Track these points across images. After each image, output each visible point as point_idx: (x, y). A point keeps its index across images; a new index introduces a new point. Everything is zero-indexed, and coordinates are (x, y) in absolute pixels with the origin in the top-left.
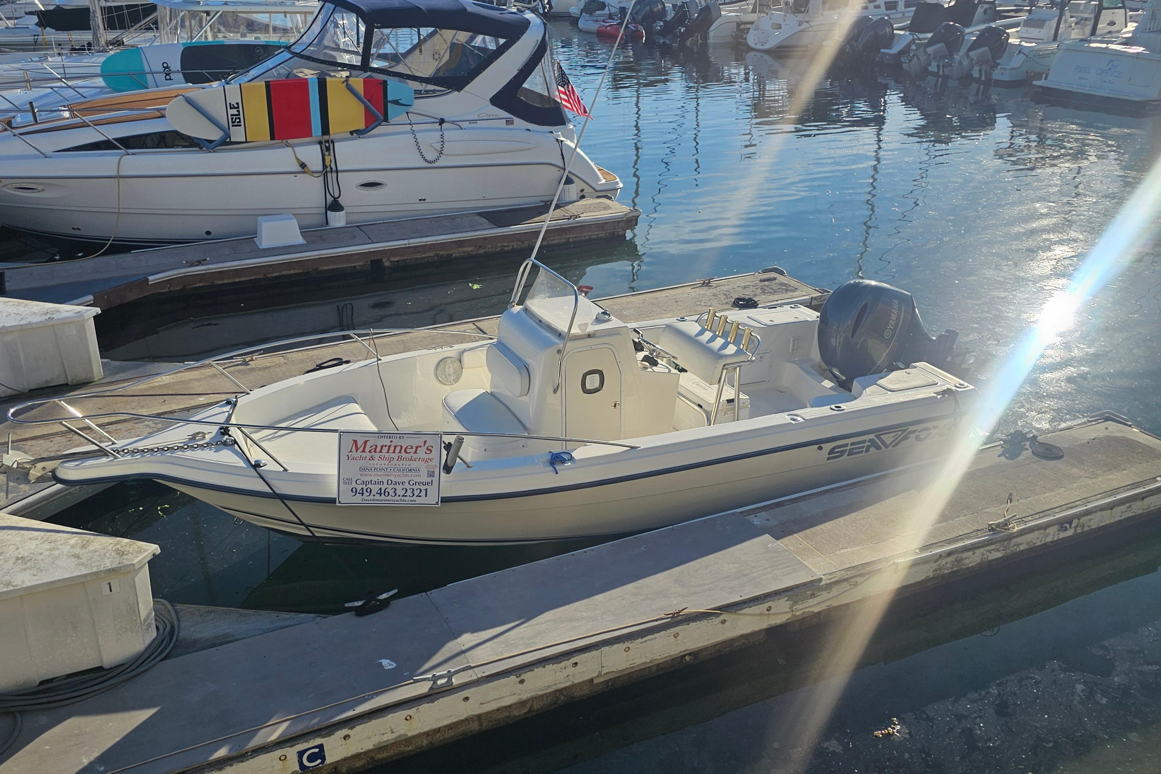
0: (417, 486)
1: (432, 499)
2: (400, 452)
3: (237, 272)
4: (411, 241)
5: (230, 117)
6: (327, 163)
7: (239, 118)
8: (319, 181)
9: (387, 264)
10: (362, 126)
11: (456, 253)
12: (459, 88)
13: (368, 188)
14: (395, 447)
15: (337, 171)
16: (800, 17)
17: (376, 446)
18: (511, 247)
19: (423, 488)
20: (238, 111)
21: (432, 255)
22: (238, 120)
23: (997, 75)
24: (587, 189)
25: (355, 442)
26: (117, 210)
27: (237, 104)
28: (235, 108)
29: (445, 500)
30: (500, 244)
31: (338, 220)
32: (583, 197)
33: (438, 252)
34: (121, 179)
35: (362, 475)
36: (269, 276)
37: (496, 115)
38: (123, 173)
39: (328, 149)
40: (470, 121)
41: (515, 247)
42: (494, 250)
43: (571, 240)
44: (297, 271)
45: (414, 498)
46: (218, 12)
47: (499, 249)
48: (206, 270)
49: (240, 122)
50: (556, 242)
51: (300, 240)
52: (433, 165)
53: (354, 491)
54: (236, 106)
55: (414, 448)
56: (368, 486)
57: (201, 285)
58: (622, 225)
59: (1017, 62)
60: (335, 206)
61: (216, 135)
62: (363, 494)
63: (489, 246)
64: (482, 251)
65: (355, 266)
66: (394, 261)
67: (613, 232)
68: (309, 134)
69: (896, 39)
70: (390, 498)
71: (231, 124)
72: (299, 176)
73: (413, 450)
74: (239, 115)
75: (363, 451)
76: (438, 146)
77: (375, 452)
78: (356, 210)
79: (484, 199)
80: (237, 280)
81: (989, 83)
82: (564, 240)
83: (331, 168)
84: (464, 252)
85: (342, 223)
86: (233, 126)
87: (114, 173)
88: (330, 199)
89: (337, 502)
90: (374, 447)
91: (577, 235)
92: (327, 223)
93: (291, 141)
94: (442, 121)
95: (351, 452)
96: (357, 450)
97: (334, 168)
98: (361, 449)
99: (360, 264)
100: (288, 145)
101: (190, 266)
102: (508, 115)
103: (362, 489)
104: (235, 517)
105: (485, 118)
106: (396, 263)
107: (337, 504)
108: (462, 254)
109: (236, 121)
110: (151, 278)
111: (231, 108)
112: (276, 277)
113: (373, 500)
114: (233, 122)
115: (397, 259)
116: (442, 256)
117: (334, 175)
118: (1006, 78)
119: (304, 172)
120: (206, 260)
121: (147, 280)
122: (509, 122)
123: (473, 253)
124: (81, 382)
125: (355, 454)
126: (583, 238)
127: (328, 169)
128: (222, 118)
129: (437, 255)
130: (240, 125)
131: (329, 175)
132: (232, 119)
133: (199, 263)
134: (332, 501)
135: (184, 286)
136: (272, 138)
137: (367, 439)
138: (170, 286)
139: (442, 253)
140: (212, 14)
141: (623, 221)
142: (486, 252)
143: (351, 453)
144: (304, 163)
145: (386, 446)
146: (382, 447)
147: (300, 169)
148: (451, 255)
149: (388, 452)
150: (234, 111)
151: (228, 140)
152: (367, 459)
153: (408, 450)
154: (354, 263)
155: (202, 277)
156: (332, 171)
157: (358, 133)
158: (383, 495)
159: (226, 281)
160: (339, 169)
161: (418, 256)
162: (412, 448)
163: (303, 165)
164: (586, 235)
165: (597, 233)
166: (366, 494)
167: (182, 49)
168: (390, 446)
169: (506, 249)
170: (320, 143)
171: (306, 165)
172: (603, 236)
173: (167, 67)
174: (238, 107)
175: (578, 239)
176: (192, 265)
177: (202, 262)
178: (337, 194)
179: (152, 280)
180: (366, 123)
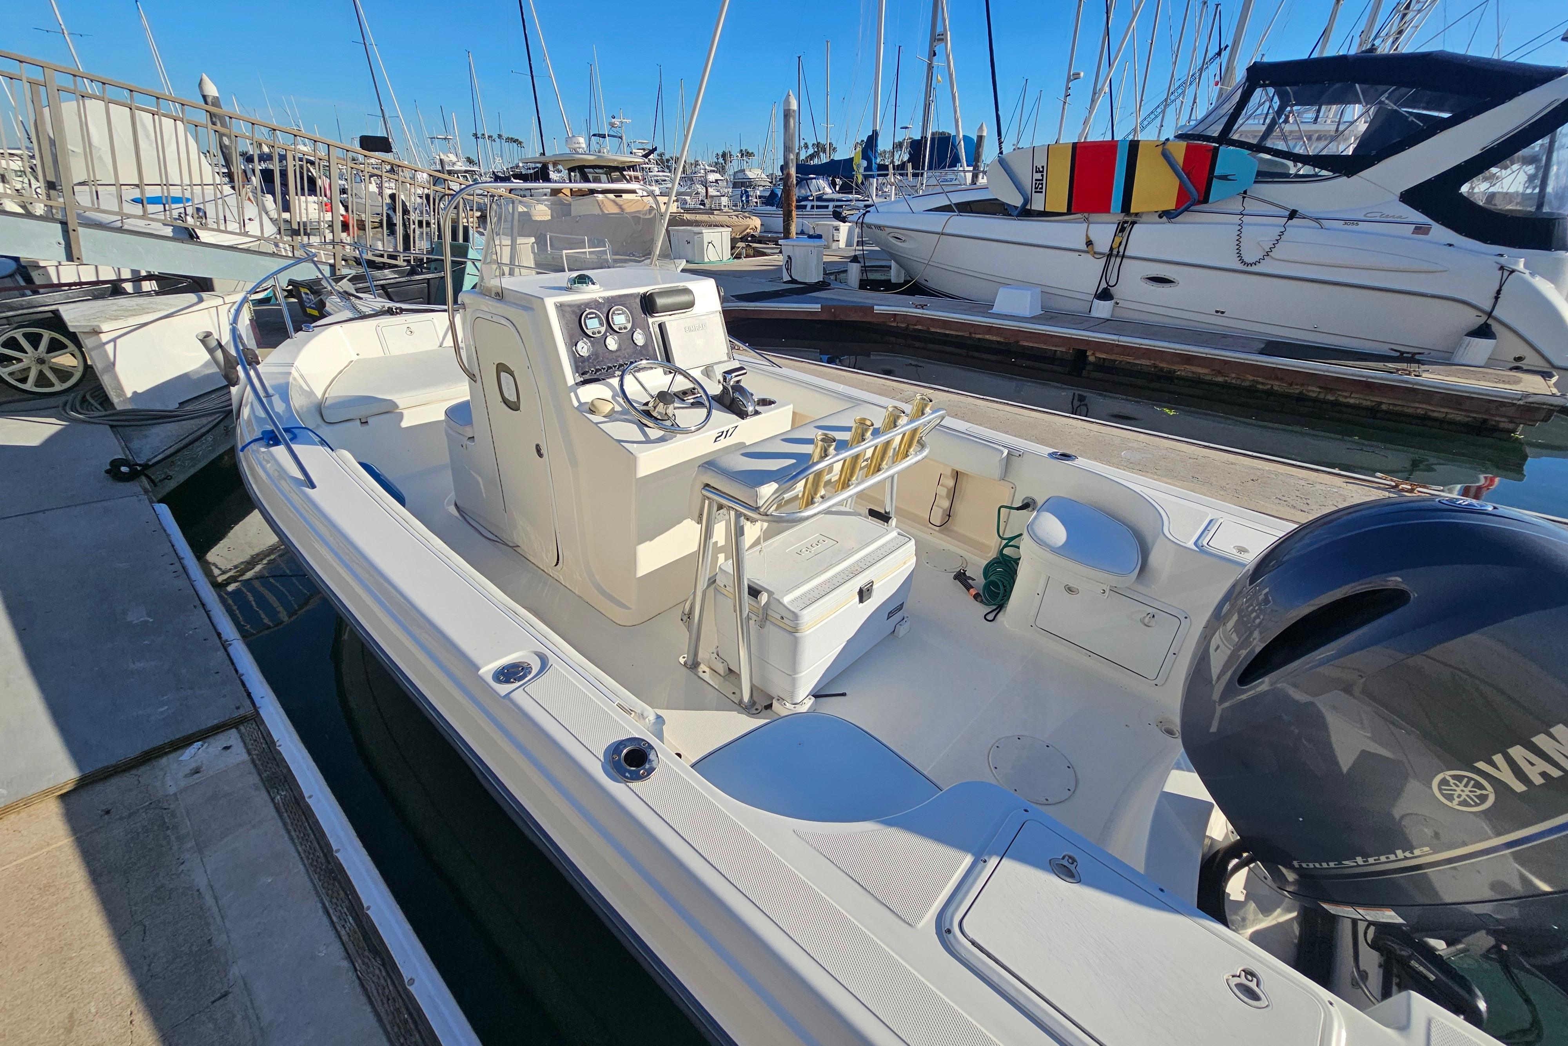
3: (945, 323)
4: (1122, 338)
5: (1034, 182)
6: (1117, 245)
7: (1042, 184)
8: (1100, 264)
9: (1091, 359)
10: (1171, 205)
11: (1183, 370)
12: (1349, 171)
13: (1155, 284)
15: (1123, 257)
18: (1269, 387)
20: (1042, 176)
21: (1148, 364)
22: (1040, 186)
27: (1043, 167)
28: (1040, 172)
30: (1251, 378)
31: (1100, 310)
32: (1513, 368)
33: (1157, 363)
36: (973, 335)
37: (1400, 217)
39: (1124, 230)
40: (1346, 221)
41: (1275, 388)
42: (1239, 382)
43: (1384, 407)
44: (999, 339)
47: (1247, 384)
49: (1041, 188)
50: (1352, 401)
52: (1249, 269)
54: (1041, 170)
57: (920, 327)
58: (1511, 412)
60: (1105, 295)
61: (1017, 201)
63: (1234, 375)
64: (1220, 379)
65: (1056, 351)
66: (1100, 358)
67: (1485, 421)
71: (1034, 190)
72: (1081, 255)
74: (1042, 180)
76: (1268, 245)
78: (1128, 304)
80: (948, 332)
82: (1369, 403)
83: (1118, 252)
84: (1193, 372)
86: (1035, 192)
88: (1104, 285)
91: (1400, 403)
93: (1087, 216)
94: (1296, 214)
97: (1121, 253)
99: (1060, 349)
100: (1087, 221)
102: (1420, 218)
105: (1378, 219)
106: (1102, 361)
108: (1190, 375)
109: (1038, 187)
110: (876, 307)
111: (1037, 172)
112: (979, 339)
114: (1035, 188)
115: (1104, 356)
116: (1162, 369)
117: (1119, 260)
119: (1088, 252)
120: (928, 305)
121: (873, 308)
122: (1420, 229)
123: (1209, 378)
126: (1410, 411)
127: (1115, 253)
128: (1027, 183)
129: (1156, 367)
130: (1041, 192)
131: (1113, 259)
132: (1036, 184)
133: (922, 307)
136: (1069, 211)
138: (894, 320)
139: (1162, 365)
141: (1515, 404)
142: (1226, 382)
144: (1091, 241)
147: (1085, 247)
148: (1175, 372)
150: (1038, 176)
151: (1028, 207)
154: (1056, 346)
155: (919, 320)
156: (1117, 256)
157: (1167, 215)
160: (1127, 253)
161: (1130, 359)
163: (1089, 243)
164: (1421, 408)
165: (1446, 410)
169: (1260, 386)
170: (1117, 222)
171: (1092, 244)
174: (1042, 172)
175: (1397, 408)
176: (916, 307)
177: (924, 307)
178: (1112, 283)
179: (877, 309)
180: (1176, 205)
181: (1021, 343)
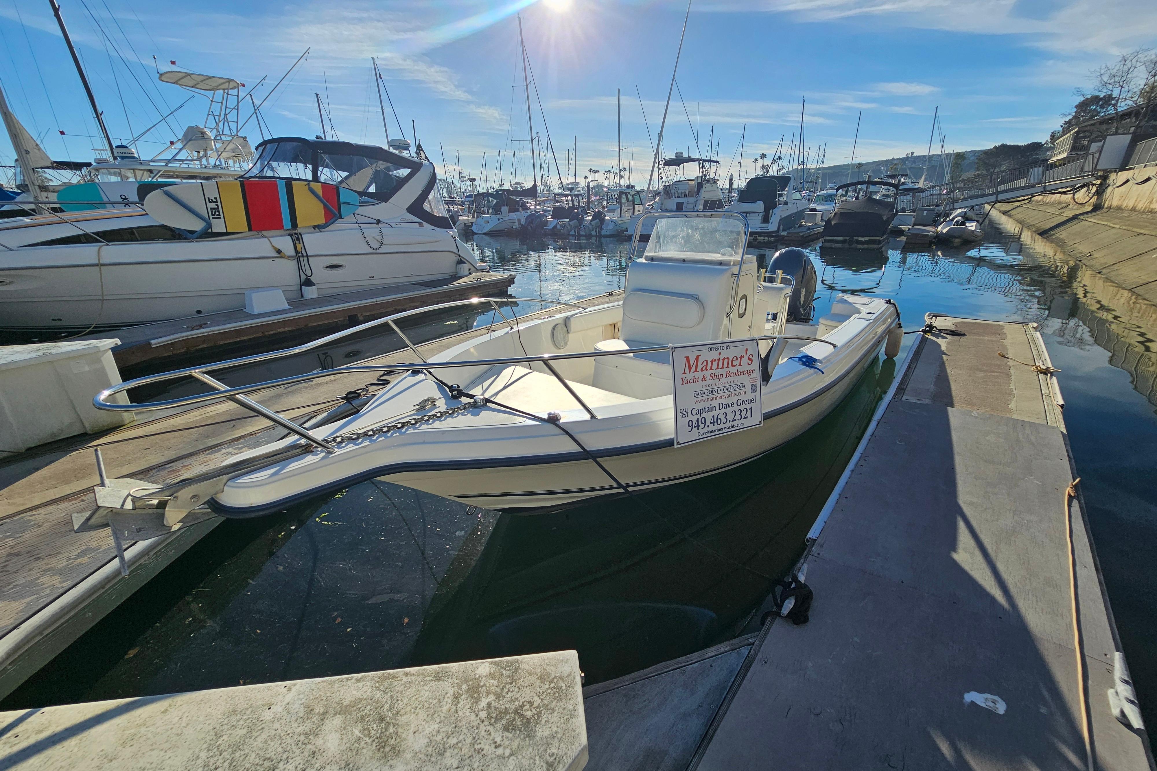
0: (744, 406)
1: (756, 419)
2: (728, 367)
3: (238, 332)
4: (378, 299)
5: (210, 210)
6: (299, 249)
7: (219, 212)
8: (292, 265)
9: (361, 318)
10: (322, 221)
11: (408, 307)
12: (386, 200)
13: (332, 269)
14: (724, 360)
15: (307, 256)
16: (498, 216)
17: (707, 361)
19: (748, 406)
20: (217, 205)
21: (393, 309)
23: (603, 233)
24: (472, 269)
25: (688, 358)
26: (100, 298)
27: (216, 199)
28: (214, 202)
29: (767, 417)
30: (436, 300)
31: (310, 293)
32: (470, 273)
33: (397, 307)
34: (102, 267)
35: (696, 402)
36: (267, 333)
37: (412, 220)
38: (102, 261)
39: (298, 239)
40: (397, 223)
44: (290, 329)
45: (742, 421)
46: (160, 171)
48: (208, 332)
49: (219, 215)
51: (287, 306)
52: (377, 252)
53: (690, 425)
55: (739, 359)
56: (703, 415)
57: (204, 346)
58: (506, 284)
59: (611, 226)
60: (308, 283)
61: (197, 226)
62: (698, 426)
63: (429, 301)
65: (337, 322)
66: (366, 316)
67: (501, 289)
68: (281, 227)
69: (549, 223)
70: (722, 426)
71: (211, 217)
72: (276, 260)
73: (738, 362)
74: (218, 208)
75: (696, 371)
76: (379, 239)
77: (706, 369)
78: (324, 286)
79: (412, 276)
80: (239, 339)
81: (600, 236)
83: (302, 254)
84: (413, 306)
85: (315, 296)
86: (213, 218)
87: (96, 261)
88: (303, 277)
89: (675, 443)
90: (705, 363)
91: (482, 292)
92: (302, 296)
93: (265, 233)
94: (378, 222)
95: (684, 373)
96: (690, 369)
97: (305, 254)
98: (693, 369)
99: (340, 319)
100: (263, 236)
101: (192, 330)
102: (421, 221)
103: (698, 419)
104: (467, 505)
105: (406, 221)
107: (676, 446)
109: (216, 214)
110: (153, 342)
111: (210, 202)
112: (273, 334)
113: (708, 433)
114: (212, 215)
115: (368, 314)
116: (399, 310)
117: (305, 259)
118: (608, 233)
119: (282, 257)
120: (206, 324)
121: (150, 344)
122: (421, 225)
124: (105, 428)
125: (689, 376)
127: (300, 255)
128: (202, 211)
129: (396, 310)
130: (220, 218)
131: (301, 259)
132: (212, 212)
133: (201, 327)
134: (670, 443)
135: (187, 349)
136: (250, 229)
137: (698, 353)
138: (173, 349)
139: (399, 308)
140: (155, 173)
141: (504, 282)
143: (684, 375)
144: (279, 250)
145: (715, 360)
146: (712, 362)
147: (276, 255)
149: (718, 368)
150: (214, 205)
151: (210, 230)
152: (700, 380)
153: (735, 363)
154: (337, 318)
156: (303, 256)
157: (318, 227)
158: (716, 424)
159: (228, 341)
160: (309, 254)
161: (383, 311)
162: (737, 359)
163: (279, 252)
164: (487, 291)
165: (493, 290)
166: (702, 426)
167: (137, 185)
168: (719, 360)
170: (291, 235)
171: (281, 252)
172: (496, 292)
173: (125, 199)
174: (216, 202)
177: (203, 326)
178: (309, 274)
179: (155, 343)
180: (326, 220)
181: (310, 325)
